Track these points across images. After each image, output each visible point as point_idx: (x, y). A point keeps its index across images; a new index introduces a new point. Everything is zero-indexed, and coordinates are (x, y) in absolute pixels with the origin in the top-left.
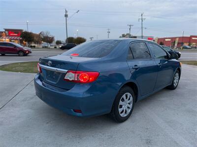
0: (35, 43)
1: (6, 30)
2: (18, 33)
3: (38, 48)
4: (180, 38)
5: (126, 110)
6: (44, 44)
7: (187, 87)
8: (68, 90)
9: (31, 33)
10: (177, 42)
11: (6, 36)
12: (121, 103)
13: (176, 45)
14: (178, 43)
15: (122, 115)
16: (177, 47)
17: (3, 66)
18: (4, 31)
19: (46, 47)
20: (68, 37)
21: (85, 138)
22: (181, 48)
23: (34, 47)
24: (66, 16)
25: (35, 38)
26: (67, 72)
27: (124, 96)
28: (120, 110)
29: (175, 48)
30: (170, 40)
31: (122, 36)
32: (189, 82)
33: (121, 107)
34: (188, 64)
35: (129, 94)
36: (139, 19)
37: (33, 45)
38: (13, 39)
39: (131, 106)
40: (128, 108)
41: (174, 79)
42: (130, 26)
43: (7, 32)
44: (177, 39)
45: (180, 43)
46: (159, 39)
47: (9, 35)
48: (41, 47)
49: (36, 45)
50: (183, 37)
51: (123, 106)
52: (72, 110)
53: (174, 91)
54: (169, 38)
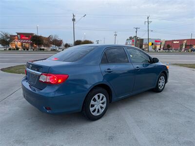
0: (45, 46)
1: (18, 34)
2: (29, 37)
3: (47, 51)
4: (188, 40)
5: (98, 109)
6: (53, 47)
7: (174, 90)
8: (41, 90)
9: (41, 37)
10: (184, 44)
11: (18, 39)
12: (92, 102)
13: (184, 47)
14: (186, 46)
15: (93, 114)
16: (185, 50)
17: (9, 68)
18: (16, 34)
19: (54, 50)
20: (75, 40)
21: (56, 133)
22: (190, 50)
23: (43, 49)
24: (74, 20)
25: (44, 41)
26: (41, 74)
27: (96, 97)
28: (92, 109)
29: (183, 50)
30: (178, 42)
31: (129, 38)
32: (180, 85)
33: (93, 106)
34: (189, 67)
35: (101, 95)
36: (145, 22)
37: (43, 48)
38: (24, 43)
39: (104, 106)
40: (102, 108)
41: (158, 82)
42: (137, 28)
43: (19, 36)
44: (185, 41)
45: (188, 45)
46: (166, 41)
47: (21, 39)
48: (50, 49)
49: (45, 48)
50: (191, 39)
51: (95, 106)
52: (44, 108)
53: (159, 94)
54: (177, 41)
